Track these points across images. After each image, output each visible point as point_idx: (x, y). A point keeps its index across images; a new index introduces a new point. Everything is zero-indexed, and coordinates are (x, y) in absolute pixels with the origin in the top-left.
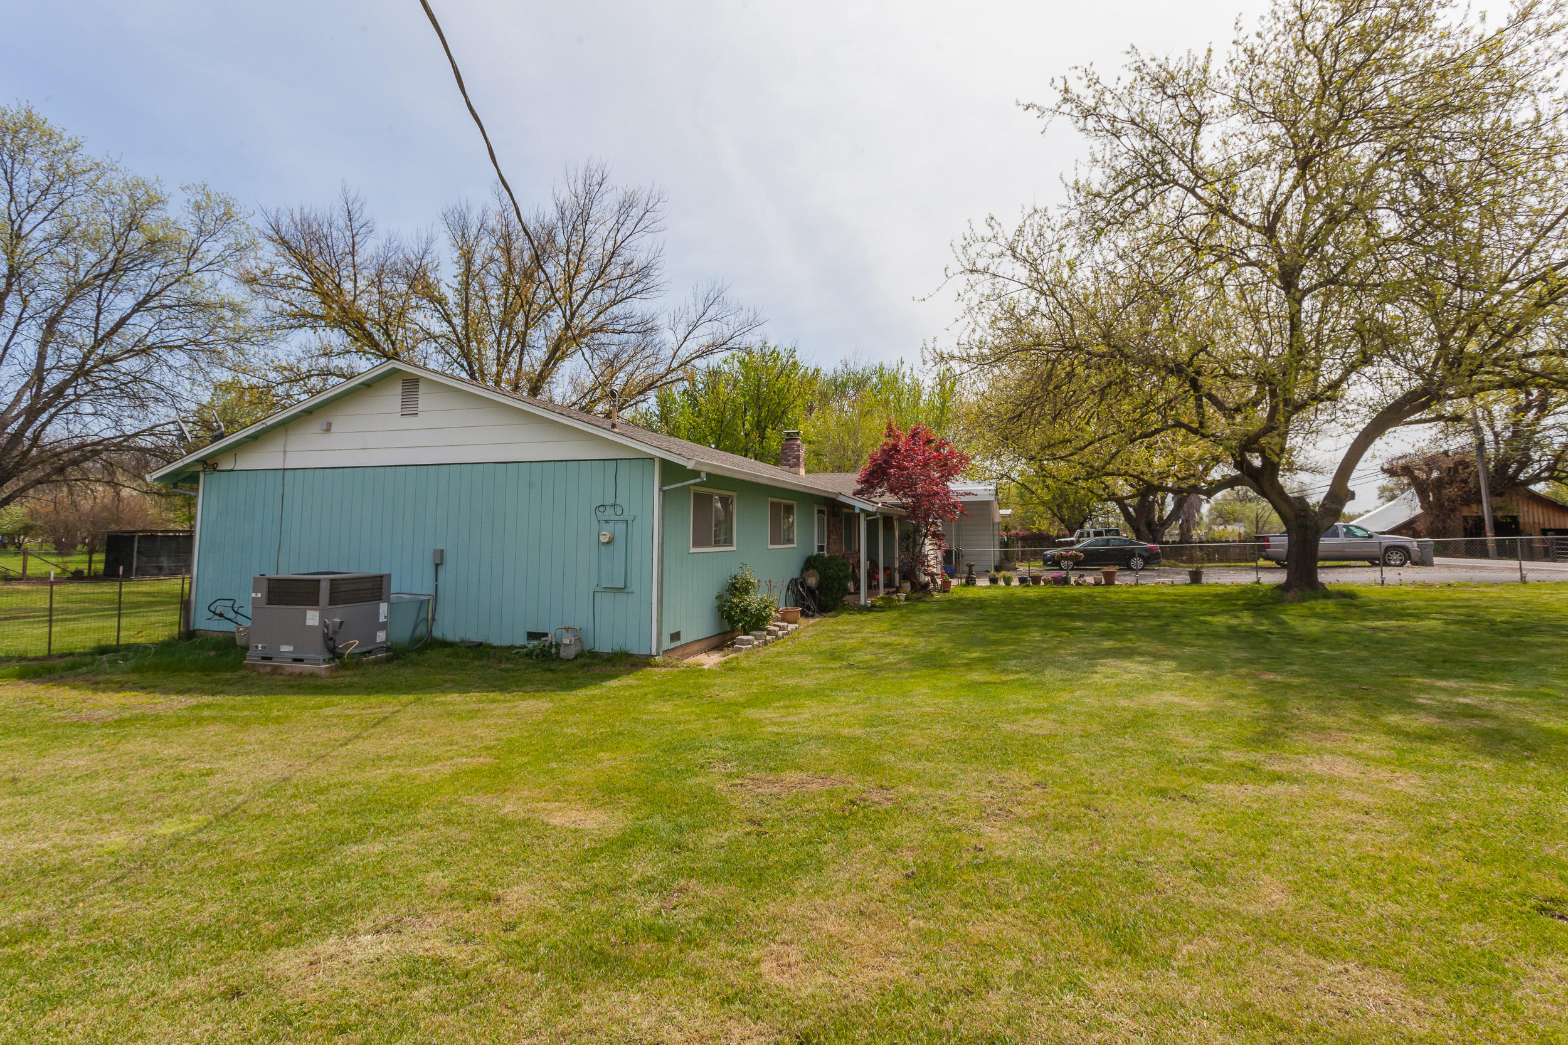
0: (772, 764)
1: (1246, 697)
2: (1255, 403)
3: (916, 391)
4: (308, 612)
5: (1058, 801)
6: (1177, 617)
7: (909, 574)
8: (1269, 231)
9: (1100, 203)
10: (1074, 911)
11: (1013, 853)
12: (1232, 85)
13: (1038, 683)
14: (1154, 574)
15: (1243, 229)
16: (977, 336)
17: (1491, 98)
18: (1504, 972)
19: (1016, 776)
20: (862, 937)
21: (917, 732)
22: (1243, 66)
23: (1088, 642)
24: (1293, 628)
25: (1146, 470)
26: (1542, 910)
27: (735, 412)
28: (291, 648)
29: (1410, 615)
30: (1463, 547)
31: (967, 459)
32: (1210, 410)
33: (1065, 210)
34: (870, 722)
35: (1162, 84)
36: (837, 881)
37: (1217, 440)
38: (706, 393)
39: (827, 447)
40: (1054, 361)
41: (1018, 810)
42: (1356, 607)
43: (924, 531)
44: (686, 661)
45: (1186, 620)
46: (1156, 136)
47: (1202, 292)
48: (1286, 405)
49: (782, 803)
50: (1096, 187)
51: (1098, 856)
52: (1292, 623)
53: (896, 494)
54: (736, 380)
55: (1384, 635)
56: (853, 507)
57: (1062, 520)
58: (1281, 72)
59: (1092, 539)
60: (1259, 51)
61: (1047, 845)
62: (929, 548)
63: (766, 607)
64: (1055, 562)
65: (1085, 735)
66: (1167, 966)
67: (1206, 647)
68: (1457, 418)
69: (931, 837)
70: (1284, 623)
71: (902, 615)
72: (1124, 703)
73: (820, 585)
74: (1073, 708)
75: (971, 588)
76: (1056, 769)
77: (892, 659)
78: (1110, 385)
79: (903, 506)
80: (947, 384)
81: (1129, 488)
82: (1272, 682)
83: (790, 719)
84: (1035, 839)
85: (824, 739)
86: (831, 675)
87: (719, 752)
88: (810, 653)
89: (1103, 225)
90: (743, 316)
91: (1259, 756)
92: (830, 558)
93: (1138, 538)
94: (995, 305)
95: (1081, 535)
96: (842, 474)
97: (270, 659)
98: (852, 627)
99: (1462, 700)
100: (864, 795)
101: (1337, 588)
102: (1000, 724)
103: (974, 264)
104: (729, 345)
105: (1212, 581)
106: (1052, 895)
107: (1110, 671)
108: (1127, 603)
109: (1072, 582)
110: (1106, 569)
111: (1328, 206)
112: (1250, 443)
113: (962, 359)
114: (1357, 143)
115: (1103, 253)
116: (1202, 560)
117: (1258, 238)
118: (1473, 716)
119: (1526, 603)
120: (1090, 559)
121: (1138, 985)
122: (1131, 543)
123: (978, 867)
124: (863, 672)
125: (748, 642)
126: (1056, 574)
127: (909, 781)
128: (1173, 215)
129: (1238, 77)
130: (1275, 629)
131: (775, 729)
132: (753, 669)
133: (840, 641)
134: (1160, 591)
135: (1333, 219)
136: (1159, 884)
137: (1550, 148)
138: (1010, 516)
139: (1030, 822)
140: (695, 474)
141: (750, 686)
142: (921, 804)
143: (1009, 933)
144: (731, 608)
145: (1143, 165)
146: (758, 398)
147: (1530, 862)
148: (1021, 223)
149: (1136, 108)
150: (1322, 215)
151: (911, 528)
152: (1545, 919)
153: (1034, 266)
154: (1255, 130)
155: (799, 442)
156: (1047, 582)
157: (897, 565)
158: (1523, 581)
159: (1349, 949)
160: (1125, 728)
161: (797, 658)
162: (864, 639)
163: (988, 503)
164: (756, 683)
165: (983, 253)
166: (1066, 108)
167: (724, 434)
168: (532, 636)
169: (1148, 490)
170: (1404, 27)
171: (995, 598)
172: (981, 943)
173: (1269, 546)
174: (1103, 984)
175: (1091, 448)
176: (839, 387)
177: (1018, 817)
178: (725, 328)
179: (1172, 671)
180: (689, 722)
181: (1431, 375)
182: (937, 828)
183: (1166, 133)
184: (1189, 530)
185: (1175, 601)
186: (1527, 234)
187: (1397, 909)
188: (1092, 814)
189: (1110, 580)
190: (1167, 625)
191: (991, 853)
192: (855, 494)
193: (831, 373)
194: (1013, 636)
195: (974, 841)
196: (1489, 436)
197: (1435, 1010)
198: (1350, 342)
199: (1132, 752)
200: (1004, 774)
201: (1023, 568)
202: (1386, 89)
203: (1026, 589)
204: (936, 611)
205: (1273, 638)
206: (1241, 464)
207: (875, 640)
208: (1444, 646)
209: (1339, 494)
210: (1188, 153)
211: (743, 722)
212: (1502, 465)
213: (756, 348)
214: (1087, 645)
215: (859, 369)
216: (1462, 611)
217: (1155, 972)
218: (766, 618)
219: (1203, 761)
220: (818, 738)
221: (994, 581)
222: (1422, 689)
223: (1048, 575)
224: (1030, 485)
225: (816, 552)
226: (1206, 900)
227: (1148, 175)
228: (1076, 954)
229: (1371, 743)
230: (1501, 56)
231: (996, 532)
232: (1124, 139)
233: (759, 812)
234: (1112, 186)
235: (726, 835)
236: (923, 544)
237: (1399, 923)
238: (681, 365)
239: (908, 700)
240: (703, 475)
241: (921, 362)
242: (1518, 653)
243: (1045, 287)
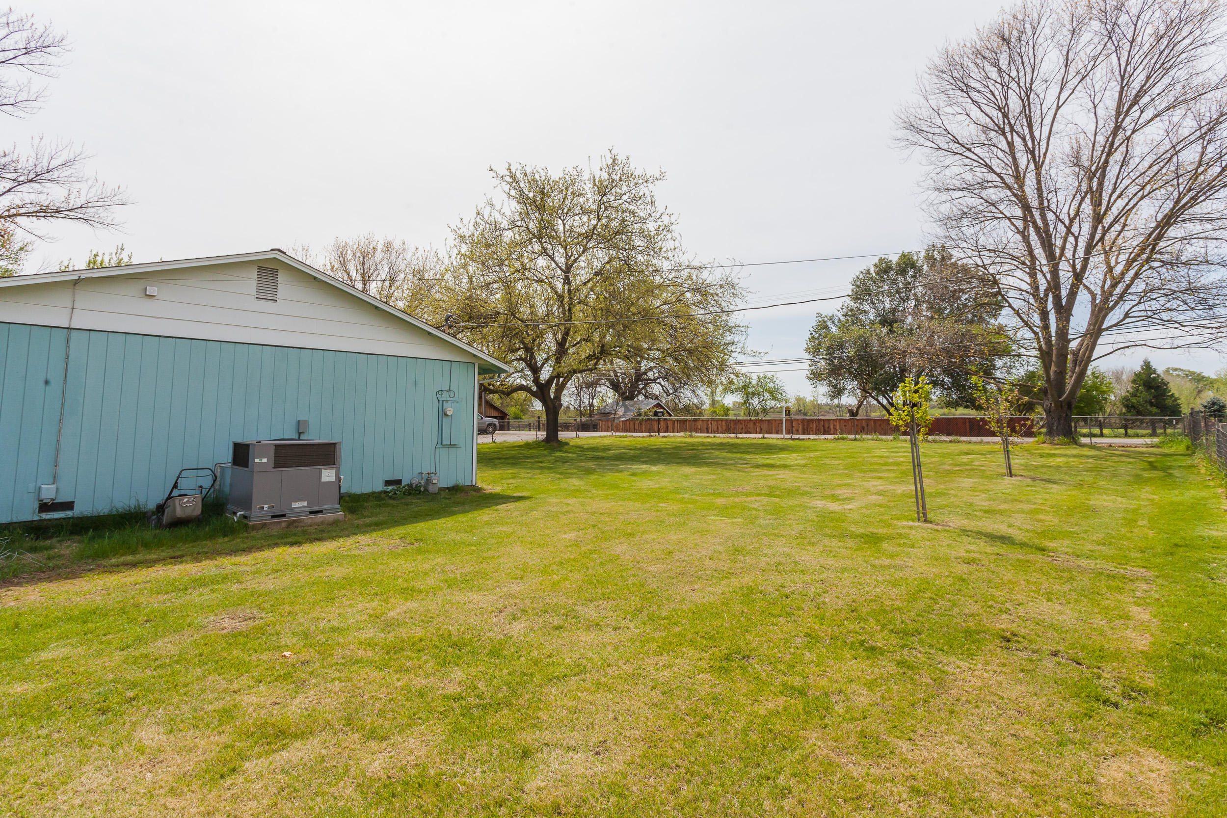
4: (323, 471)
28: (305, 504)
97: (284, 516)
168: (388, 483)
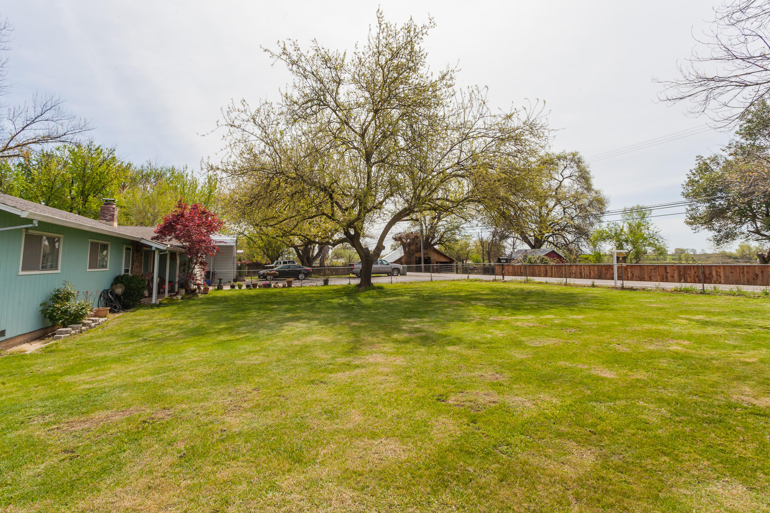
0: (84, 410)
1: (345, 334)
2: (353, 207)
3: (194, 184)
5: (265, 396)
6: (318, 300)
7: (184, 285)
8: (362, 136)
9: (296, 107)
10: (273, 450)
11: (242, 427)
12: (353, 71)
13: (255, 337)
14: (309, 281)
15: (353, 132)
16: (232, 160)
17: (433, 104)
18: (428, 426)
19: (244, 387)
20: (149, 502)
21: (187, 373)
22: (357, 64)
23: (280, 315)
24: (362, 302)
25: (308, 233)
26: (438, 400)
27: (63, 183)
29: (400, 295)
30: (415, 268)
31: (222, 223)
32: (336, 208)
33: (280, 106)
34: (157, 372)
35: (326, 61)
36: (132, 473)
37: (338, 222)
38: (39, 168)
39: (134, 210)
40: (271, 178)
41: (245, 405)
42: (383, 293)
43: (195, 261)
44: (9, 350)
45: (322, 302)
46: (322, 83)
47: (336, 157)
48: (364, 209)
49: (91, 433)
50: (295, 99)
51: (284, 419)
52: (362, 300)
53: (180, 240)
54: (66, 163)
55: (392, 303)
56: (151, 247)
57: (268, 256)
58: (370, 71)
59: (282, 265)
60: (363, 60)
61: (260, 419)
62: (198, 271)
63: (83, 308)
64: (264, 277)
65: (278, 360)
66: (315, 463)
67: (330, 313)
68: (417, 220)
69: (196, 431)
70: (359, 300)
71: (179, 308)
72: (296, 342)
73: (124, 293)
74: (272, 348)
75: (220, 291)
76: (264, 380)
77: (172, 333)
78: (296, 192)
79: (183, 247)
80: (212, 183)
81: (300, 241)
82: (355, 326)
83: (99, 378)
84: (254, 418)
85: (124, 387)
86: (131, 347)
87: (39, 410)
88: (115, 335)
89: (297, 117)
90: (75, 122)
91: (350, 359)
92: (133, 277)
93: (303, 265)
94: (242, 145)
95: (277, 263)
96: (144, 227)
98: (146, 317)
99: (415, 326)
100: (153, 416)
101: (377, 285)
102: (235, 362)
103: (233, 122)
104: (63, 139)
105: (332, 284)
106: (262, 444)
107: (289, 328)
108: (297, 295)
109: (272, 286)
110: (288, 279)
111: (383, 130)
112: (350, 224)
113: (223, 170)
114: (393, 108)
115: (296, 130)
116: (328, 275)
117: (358, 138)
118: (419, 332)
119: (432, 288)
120: (282, 275)
121: (302, 477)
122: (300, 267)
123: (223, 441)
124: (153, 343)
125: (67, 332)
126: (264, 282)
127: (182, 402)
128: (327, 120)
129: (355, 68)
130: (355, 304)
131: (87, 386)
132: (69, 350)
133: (138, 326)
134: (311, 289)
135: (384, 137)
136: (311, 425)
137: (447, 127)
138: (242, 253)
139: (251, 410)
140: (28, 221)
141: (67, 361)
142: (190, 413)
143: (239, 471)
144: (53, 311)
145: (316, 95)
146: (84, 176)
147: (434, 383)
148: (259, 107)
149: (314, 68)
150: (381, 134)
151: (187, 260)
152: (439, 403)
153: (264, 129)
154: (359, 92)
155: (114, 206)
156: (260, 287)
157: (177, 280)
158: (432, 280)
159: (382, 433)
160: (296, 354)
161: (105, 339)
162: (154, 323)
163: (232, 246)
164: (72, 358)
165: (238, 118)
166: (284, 57)
167: (53, 197)
169: (308, 243)
170: (410, 69)
171: (233, 296)
172: (225, 482)
173: (354, 268)
174: (285, 482)
175: (285, 222)
176: (146, 177)
177: (245, 409)
178: (60, 127)
179: (316, 326)
180: (11, 393)
181: (411, 202)
182: (199, 425)
183: (326, 83)
184: (324, 261)
185: (318, 293)
186: (439, 156)
187: (397, 412)
188: (282, 399)
189: (290, 285)
190: (314, 304)
191: (230, 431)
192: (152, 239)
193: (139, 168)
194: (243, 315)
195: (221, 427)
196: (424, 228)
197: (409, 448)
198: (387, 187)
199: (299, 365)
200: (238, 387)
201: (248, 280)
202: (403, 91)
203: (249, 291)
204: (200, 304)
205: (355, 307)
206: (347, 233)
207: (161, 323)
208: (410, 306)
209: (380, 247)
210: (334, 94)
211: (60, 385)
212: (427, 238)
213: (84, 144)
214: (279, 316)
215: (159, 167)
216: (415, 292)
217: (310, 467)
218: (82, 316)
219: (329, 364)
220: (120, 387)
221: (233, 287)
222: (404, 323)
223: (261, 283)
224: (253, 238)
225: (123, 273)
226: (331, 427)
227: (317, 100)
228: (273, 471)
229: (389, 347)
230: (436, 90)
231: (235, 262)
232: (308, 80)
233: (72, 443)
234: (302, 100)
235: (42, 466)
236: (194, 268)
237: (398, 417)
238: (18, 146)
239: (183, 355)
240: (35, 222)
241: (200, 169)
242: (430, 307)
243: (269, 141)
